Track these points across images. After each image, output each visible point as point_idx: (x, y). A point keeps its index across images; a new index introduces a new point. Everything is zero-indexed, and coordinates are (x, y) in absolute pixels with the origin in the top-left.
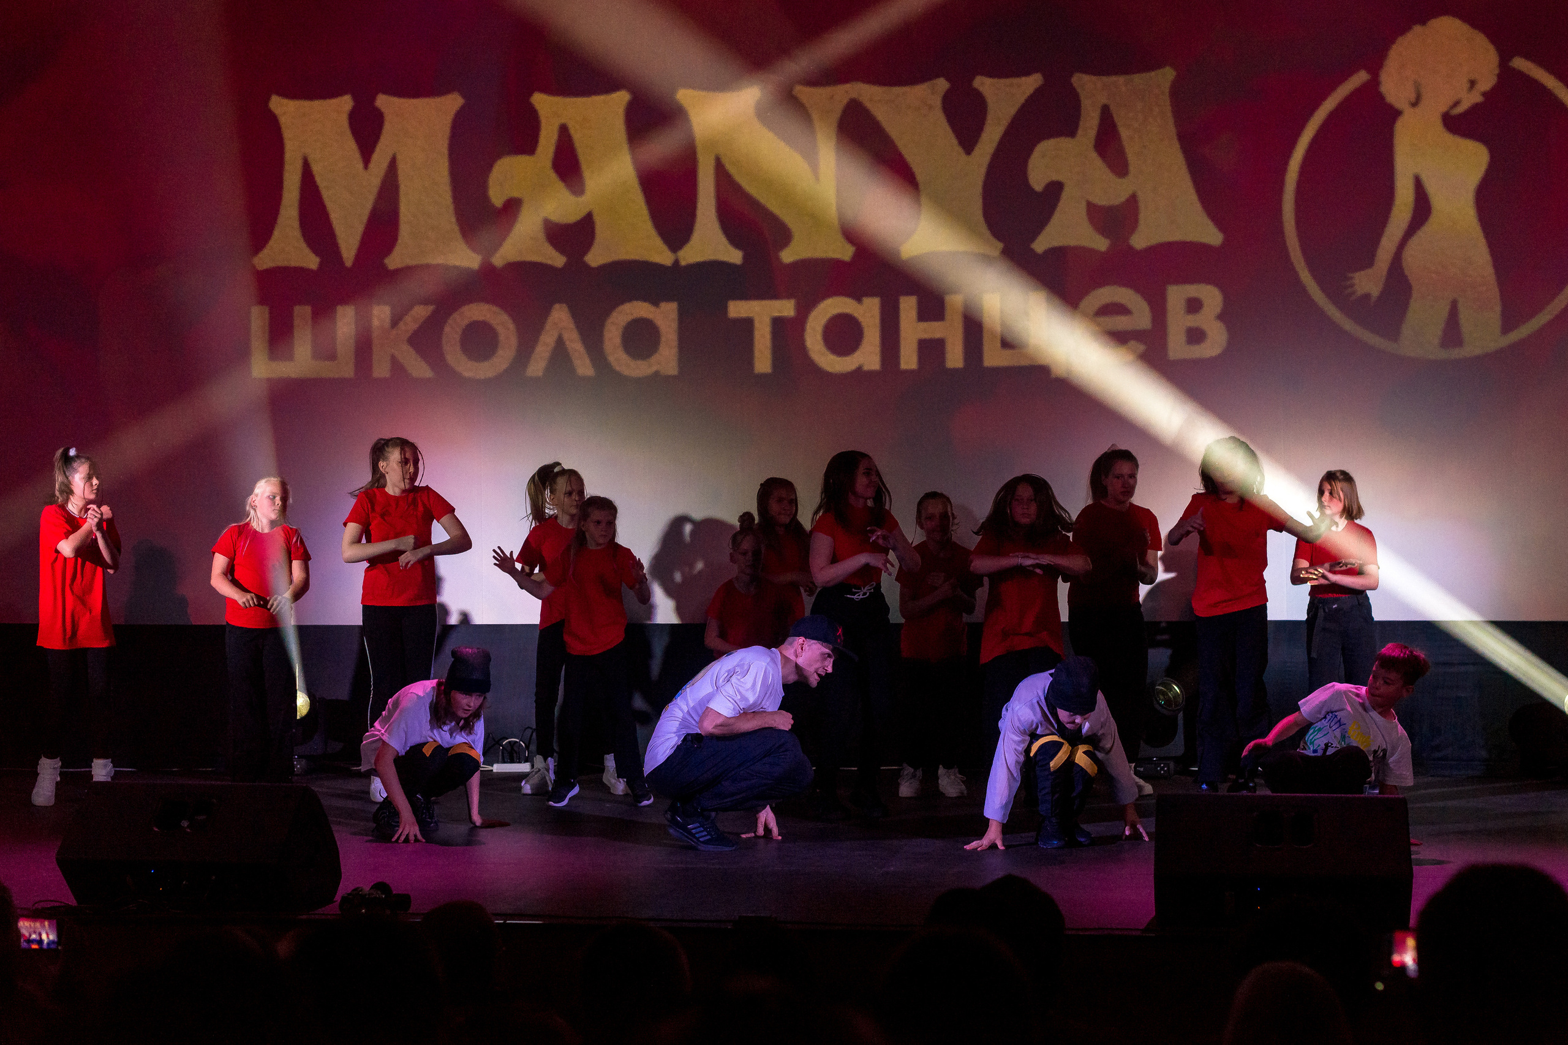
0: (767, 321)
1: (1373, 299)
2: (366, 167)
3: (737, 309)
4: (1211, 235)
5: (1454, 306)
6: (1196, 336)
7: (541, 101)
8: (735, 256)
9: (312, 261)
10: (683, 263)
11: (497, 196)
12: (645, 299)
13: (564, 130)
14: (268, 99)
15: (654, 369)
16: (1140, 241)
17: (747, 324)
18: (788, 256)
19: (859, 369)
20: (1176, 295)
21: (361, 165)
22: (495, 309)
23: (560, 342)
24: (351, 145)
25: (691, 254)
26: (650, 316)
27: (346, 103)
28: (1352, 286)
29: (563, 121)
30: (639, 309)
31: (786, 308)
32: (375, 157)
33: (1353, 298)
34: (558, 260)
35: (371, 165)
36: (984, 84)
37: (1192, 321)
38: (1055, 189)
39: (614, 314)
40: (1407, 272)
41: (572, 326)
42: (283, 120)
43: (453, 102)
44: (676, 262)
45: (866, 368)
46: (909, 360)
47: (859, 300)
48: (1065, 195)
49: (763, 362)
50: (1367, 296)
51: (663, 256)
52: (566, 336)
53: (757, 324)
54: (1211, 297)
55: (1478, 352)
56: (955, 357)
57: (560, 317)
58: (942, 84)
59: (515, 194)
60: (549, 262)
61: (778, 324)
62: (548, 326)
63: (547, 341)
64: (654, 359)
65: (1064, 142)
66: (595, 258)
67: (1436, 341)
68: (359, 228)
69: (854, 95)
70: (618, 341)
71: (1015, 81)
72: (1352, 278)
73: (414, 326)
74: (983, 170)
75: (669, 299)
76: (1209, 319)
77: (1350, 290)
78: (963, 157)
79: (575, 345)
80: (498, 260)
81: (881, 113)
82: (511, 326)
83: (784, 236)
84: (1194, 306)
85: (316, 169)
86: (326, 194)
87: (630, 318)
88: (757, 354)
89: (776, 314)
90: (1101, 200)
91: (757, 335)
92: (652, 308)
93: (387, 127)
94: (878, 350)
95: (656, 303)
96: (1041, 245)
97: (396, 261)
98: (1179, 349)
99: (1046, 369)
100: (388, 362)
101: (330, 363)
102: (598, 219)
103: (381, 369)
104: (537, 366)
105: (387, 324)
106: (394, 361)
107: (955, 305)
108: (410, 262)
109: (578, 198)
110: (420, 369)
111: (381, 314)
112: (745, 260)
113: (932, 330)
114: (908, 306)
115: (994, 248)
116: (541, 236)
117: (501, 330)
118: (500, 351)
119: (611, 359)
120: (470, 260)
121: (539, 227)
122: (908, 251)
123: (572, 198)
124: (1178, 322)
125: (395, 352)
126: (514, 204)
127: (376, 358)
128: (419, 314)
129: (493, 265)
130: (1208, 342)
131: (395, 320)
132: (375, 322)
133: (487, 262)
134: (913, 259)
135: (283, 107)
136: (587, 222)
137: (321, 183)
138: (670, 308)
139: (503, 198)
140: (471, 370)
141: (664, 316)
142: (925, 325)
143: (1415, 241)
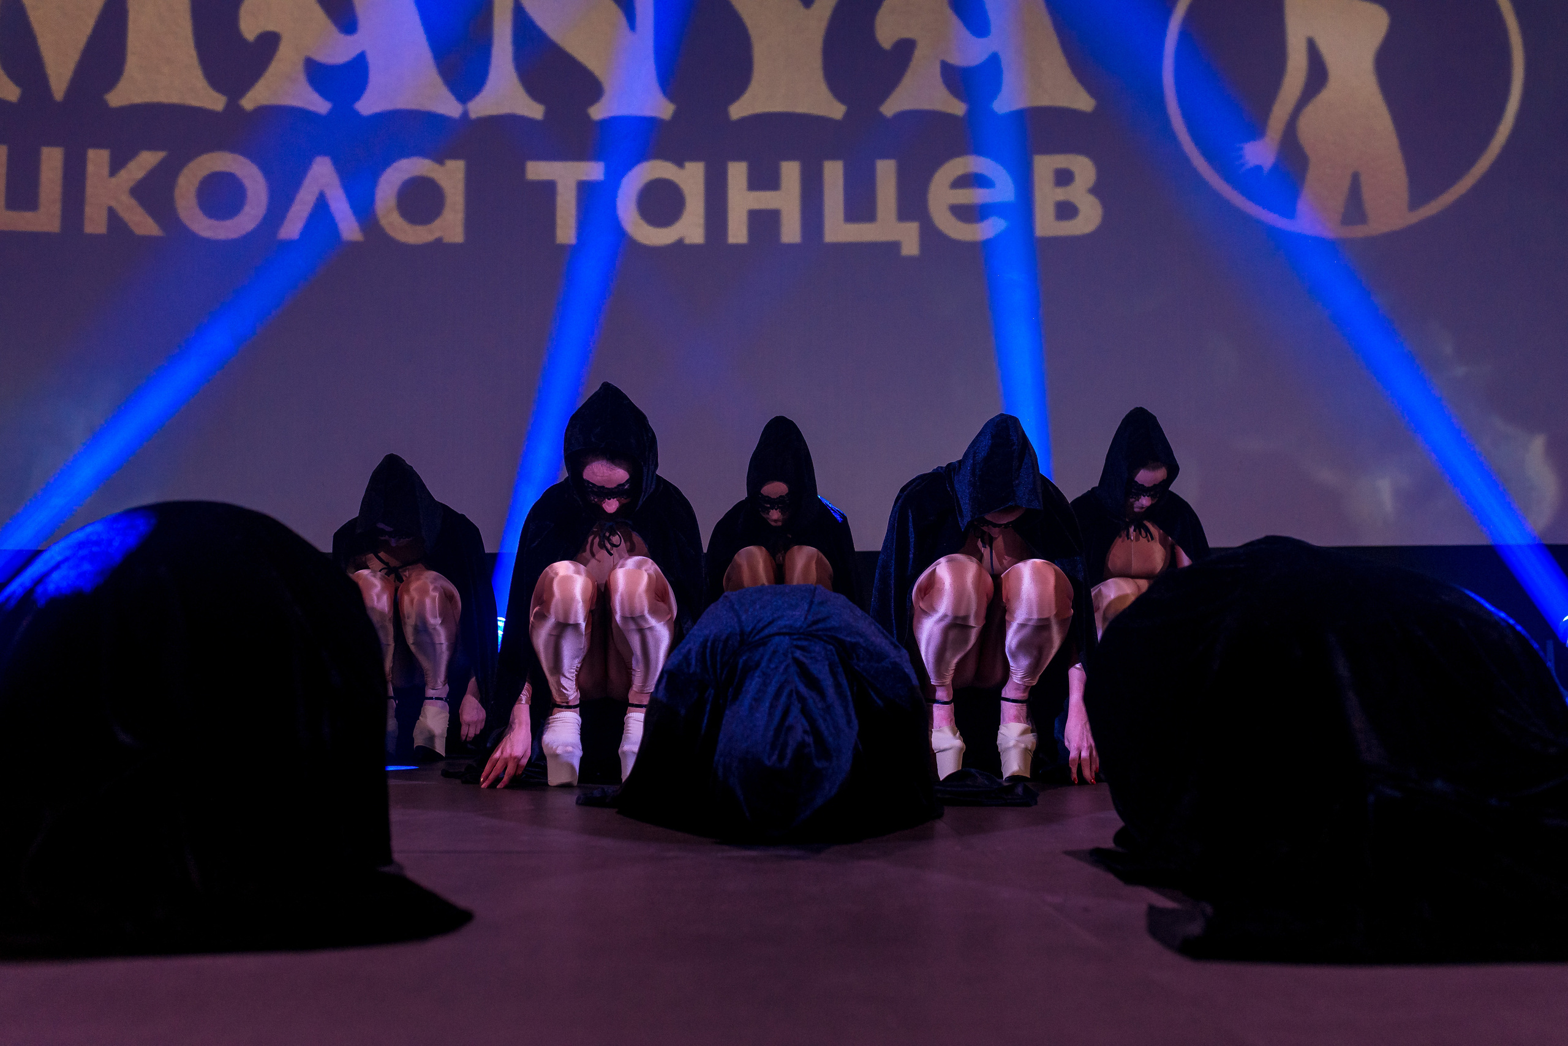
0: (573, 185)
3: (538, 170)
4: (1084, 102)
5: (1356, 179)
6: (1066, 211)
8: (534, 111)
9: (9, 93)
10: (473, 115)
11: (249, 30)
12: (426, 155)
15: (437, 235)
16: (1002, 106)
17: (548, 188)
18: (598, 112)
19: (680, 244)
20: (1045, 165)
22: (241, 159)
23: (321, 200)
25: (483, 106)
26: (432, 175)
30: (419, 166)
31: (594, 171)
33: (1243, 170)
34: (321, 106)
37: (1061, 194)
38: (905, 48)
39: (388, 170)
40: (1302, 142)
41: (337, 182)
44: (465, 114)
45: (687, 241)
46: (738, 232)
47: (680, 164)
48: (918, 53)
49: (566, 232)
50: (1259, 168)
51: (448, 106)
52: (329, 194)
53: (560, 189)
54: (1084, 169)
55: (1385, 229)
56: (791, 232)
57: (322, 172)
59: (271, 27)
60: (312, 108)
61: (585, 189)
62: (308, 181)
63: (305, 198)
64: (435, 224)
66: (368, 105)
67: (1337, 218)
68: (73, 57)
70: (392, 201)
72: (1241, 149)
73: (140, 174)
74: (823, 25)
75: (454, 156)
76: (1080, 192)
77: (1239, 162)
78: (803, 11)
79: (340, 205)
80: (248, 102)
82: (262, 180)
83: (593, 89)
84: (1064, 178)
87: (406, 176)
88: (559, 222)
89: (584, 178)
90: (957, 59)
91: (560, 199)
92: (436, 166)
94: (701, 221)
95: (440, 161)
96: (890, 108)
97: (117, 98)
98: (1046, 225)
99: (895, 246)
100: (104, 215)
101: (28, 215)
102: (372, 59)
103: (95, 223)
104: (292, 227)
105: (105, 170)
106: (112, 213)
107: (791, 172)
108: (137, 100)
109: (350, 38)
110: (144, 224)
111: (97, 159)
112: (547, 114)
113: (765, 200)
114: (737, 172)
115: (836, 110)
116: (302, 78)
117: (247, 183)
118: (247, 209)
119: (383, 222)
120: (216, 102)
121: (300, 67)
122: (738, 110)
123: (342, 37)
124: (1046, 195)
125: (113, 204)
126: (269, 42)
127: (88, 210)
128: (147, 160)
129: (241, 110)
130: (1081, 217)
131: (116, 166)
132: (91, 168)
133: (233, 105)
134: (743, 120)
136: (358, 64)
137: (28, 1)
138: (457, 166)
139: (257, 31)
140: (207, 228)
141: (450, 175)
142: (756, 194)
143: (1310, 109)
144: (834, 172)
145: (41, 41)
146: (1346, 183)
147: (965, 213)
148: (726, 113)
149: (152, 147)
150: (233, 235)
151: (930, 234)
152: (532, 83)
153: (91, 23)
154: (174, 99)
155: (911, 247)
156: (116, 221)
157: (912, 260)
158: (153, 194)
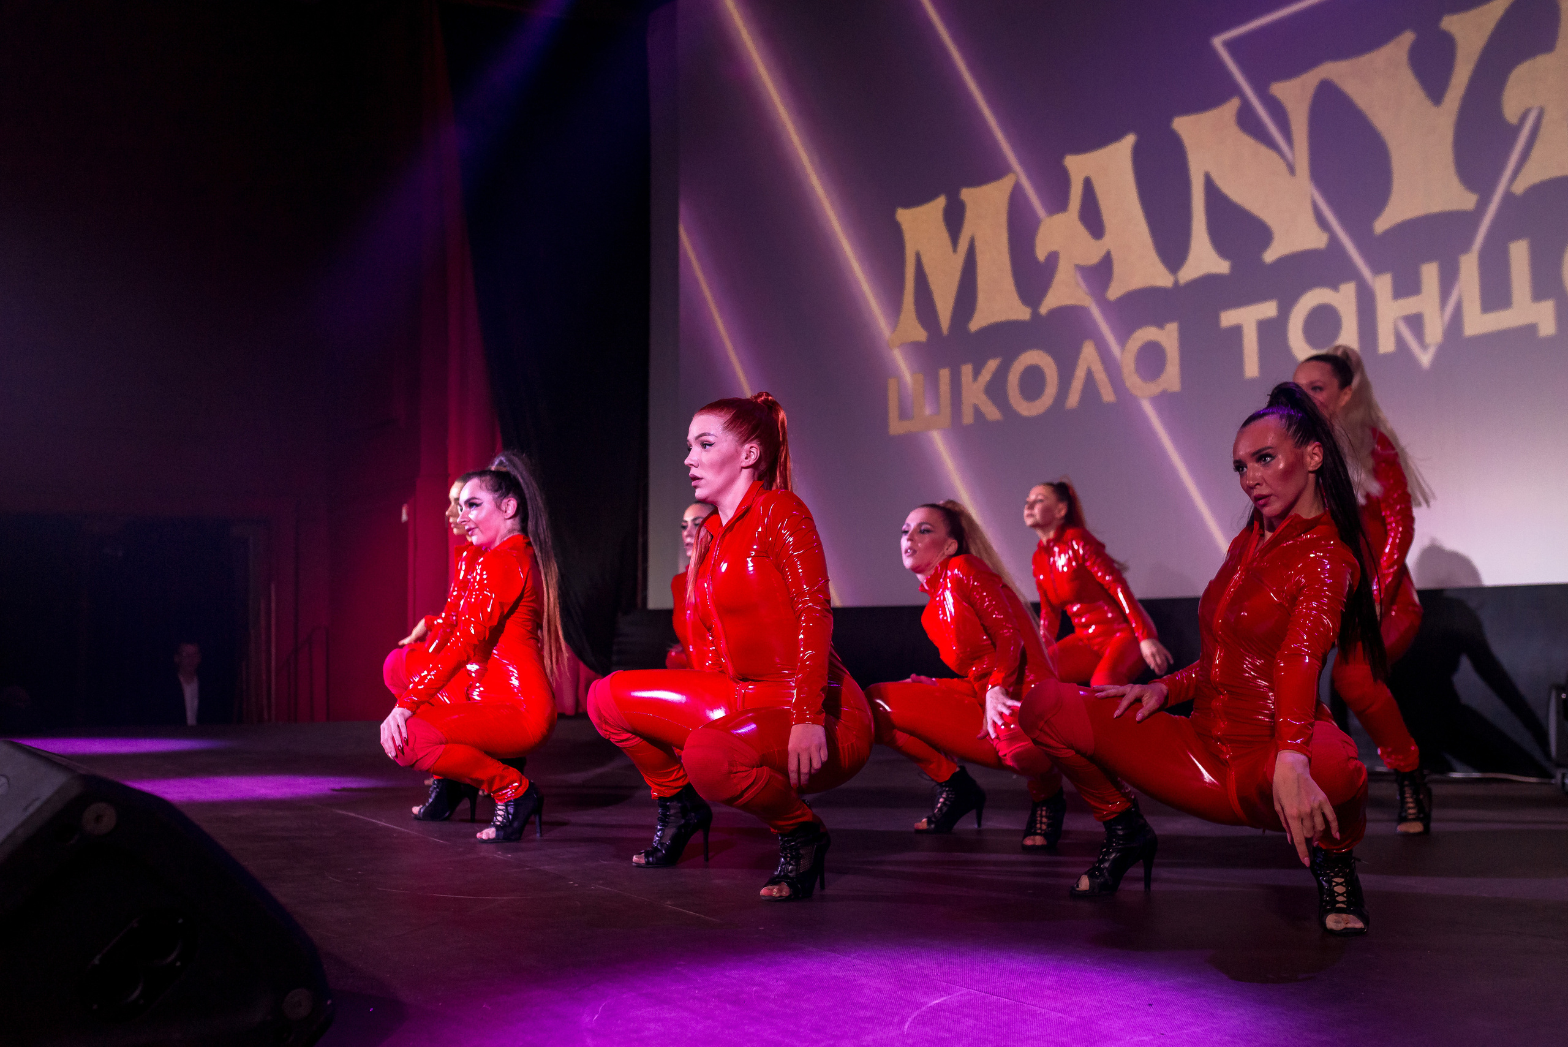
0: (1254, 326)
2: (955, 251)
3: (1229, 318)
7: (1072, 162)
8: (1222, 267)
9: (921, 335)
10: (1182, 282)
11: (1041, 254)
12: (1152, 323)
13: (1088, 184)
14: (895, 212)
15: (1165, 386)
17: (1237, 331)
18: (1270, 256)
21: (950, 249)
22: (1042, 353)
23: (1089, 374)
24: (944, 235)
25: (1189, 272)
26: (1157, 339)
27: (941, 202)
29: (1087, 175)
30: (1147, 334)
31: (1268, 309)
32: (961, 241)
35: (959, 249)
36: (1451, 23)
39: (1129, 341)
41: (1097, 360)
42: (905, 227)
43: (1010, 181)
44: (1176, 283)
46: (1386, 342)
47: (1335, 286)
49: (1252, 368)
51: (1163, 279)
52: (1093, 369)
53: (1245, 331)
56: (1433, 332)
57: (1089, 353)
58: (1408, 38)
59: (1054, 248)
60: (1080, 303)
61: (1264, 327)
62: (1081, 362)
63: (1080, 374)
64: (1161, 379)
65: (1541, 61)
66: (1115, 291)
68: (951, 301)
69: (1324, 76)
70: (1132, 368)
71: (1480, 10)
73: (988, 377)
74: (1453, 118)
75: (1170, 320)
78: (1434, 110)
79: (1101, 376)
80: (1043, 310)
81: (1349, 86)
82: (1054, 367)
83: (1262, 234)
85: (925, 260)
86: (931, 280)
87: (1141, 343)
88: (1246, 360)
89: (1262, 317)
91: (1246, 341)
92: (1158, 331)
93: (968, 214)
94: (1355, 336)
95: (1160, 325)
96: (1519, 186)
97: (976, 324)
99: (1531, 329)
100: (972, 410)
101: (935, 418)
102: (1114, 256)
103: (968, 418)
104: (1073, 399)
105: (970, 378)
106: (975, 407)
107: (1430, 273)
108: (985, 323)
109: (1100, 242)
110: (992, 413)
111: (967, 370)
112: (1232, 267)
113: (1410, 305)
114: (1383, 286)
115: (1465, 200)
116: (1076, 279)
117: (1046, 371)
118: (1047, 390)
119: (1128, 384)
120: (1023, 313)
121: (1073, 272)
122: (1381, 225)
123: (1095, 242)
125: (976, 402)
126: (1053, 257)
127: (964, 407)
128: (992, 365)
129: (1040, 315)
131: (977, 373)
132: (964, 378)
133: (1035, 314)
134: (1387, 233)
135: (905, 216)
136: (1107, 262)
137: (928, 269)
138: (1172, 328)
139: (1046, 254)
140: (1026, 409)
141: (1168, 337)
142: (1402, 302)
144: (1469, 264)
145: (935, 294)
148: (1372, 229)
149: (993, 356)
150: (1041, 411)
152: (1220, 243)
153: (958, 275)
154: (1004, 318)
155: (1547, 328)
156: (978, 412)
157: (1549, 340)
158: (996, 390)
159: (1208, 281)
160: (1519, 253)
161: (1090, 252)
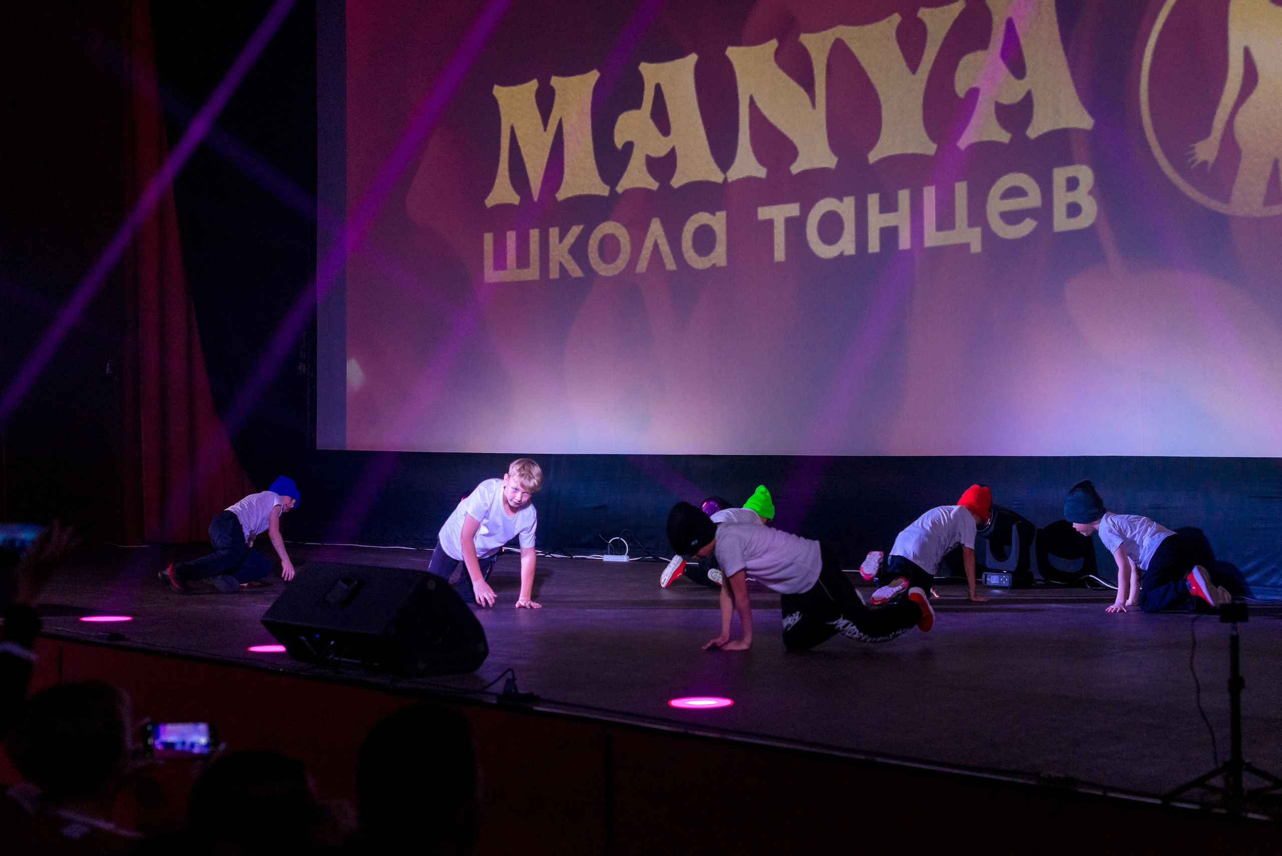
0: (782, 221)
1: (1210, 166)
2: (545, 130)
3: (764, 213)
4: (1087, 122)
5: (1275, 165)
6: (1074, 210)
7: (646, 68)
8: (761, 172)
9: (515, 199)
10: (730, 180)
11: (619, 142)
12: (706, 211)
13: (658, 88)
14: (492, 88)
15: (713, 262)
16: (1032, 132)
17: (770, 223)
18: (796, 168)
19: (842, 253)
20: (1060, 175)
21: (541, 127)
22: (619, 225)
23: (656, 246)
24: (537, 115)
25: (736, 172)
26: (710, 223)
27: (534, 84)
28: (1194, 154)
29: (657, 82)
30: (703, 218)
31: (793, 210)
32: (550, 121)
33: (1194, 166)
34: (653, 185)
35: (549, 128)
36: (925, 14)
37: (1071, 197)
39: (688, 222)
40: (1237, 137)
41: (663, 233)
42: (501, 102)
43: (593, 76)
44: (726, 179)
45: (846, 253)
46: (874, 246)
47: (841, 200)
48: (980, 98)
49: (780, 254)
50: (1205, 163)
51: (717, 177)
52: (659, 242)
53: (776, 224)
54: (1085, 174)
57: (656, 228)
58: (896, 18)
59: (629, 139)
60: (649, 187)
61: (789, 221)
62: (649, 235)
63: (648, 245)
64: (712, 255)
65: (980, 55)
66: (677, 181)
67: (1260, 200)
68: (541, 173)
69: (838, 36)
70: (690, 243)
71: (946, 7)
72: (1193, 148)
73: (572, 240)
74: (924, 85)
75: (720, 210)
76: (1083, 194)
77: (1193, 159)
78: (910, 75)
79: (665, 248)
80: (620, 189)
81: (855, 47)
82: (628, 237)
83: (790, 151)
84: (1073, 184)
85: (518, 133)
86: (523, 151)
87: (697, 225)
88: (776, 247)
89: (788, 215)
90: (1006, 100)
91: (776, 232)
92: (711, 217)
93: (557, 99)
94: (853, 238)
95: (713, 214)
96: (963, 143)
97: (562, 195)
98: (1061, 222)
99: (967, 246)
100: (558, 266)
101: (525, 270)
102: (678, 152)
103: (554, 274)
104: (642, 266)
105: (557, 240)
106: (561, 264)
107: (904, 197)
108: (570, 195)
109: (667, 139)
110: (575, 271)
111: (554, 232)
112: (768, 174)
113: (889, 220)
114: (873, 200)
115: (931, 149)
116: (644, 168)
117: (621, 240)
118: (621, 256)
119: (686, 256)
120: (603, 190)
121: (644, 161)
122: (873, 157)
123: (663, 138)
124: (1061, 198)
125: (561, 260)
126: (629, 146)
127: (551, 265)
128: (576, 230)
129: (616, 193)
130: (1083, 215)
131: (562, 237)
132: (551, 239)
133: (613, 191)
134: (876, 163)
135: (500, 92)
136: (672, 155)
137: (521, 143)
138: (722, 215)
139: (623, 142)
140: (604, 270)
141: (718, 222)
142: (884, 216)
143: (1243, 109)
144: (930, 194)
145: (527, 166)
146: (1269, 168)
147: (1011, 218)
148: (866, 160)
149: (577, 224)
150: (616, 273)
151: (989, 236)
152: (760, 152)
153: (548, 151)
154: (586, 192)
155: (976, 247)
156: (562, 269)
157: (976, 255)
158: (579, 251)
159: (749, 181)
160: (961, 189)
161: (659, 147)
